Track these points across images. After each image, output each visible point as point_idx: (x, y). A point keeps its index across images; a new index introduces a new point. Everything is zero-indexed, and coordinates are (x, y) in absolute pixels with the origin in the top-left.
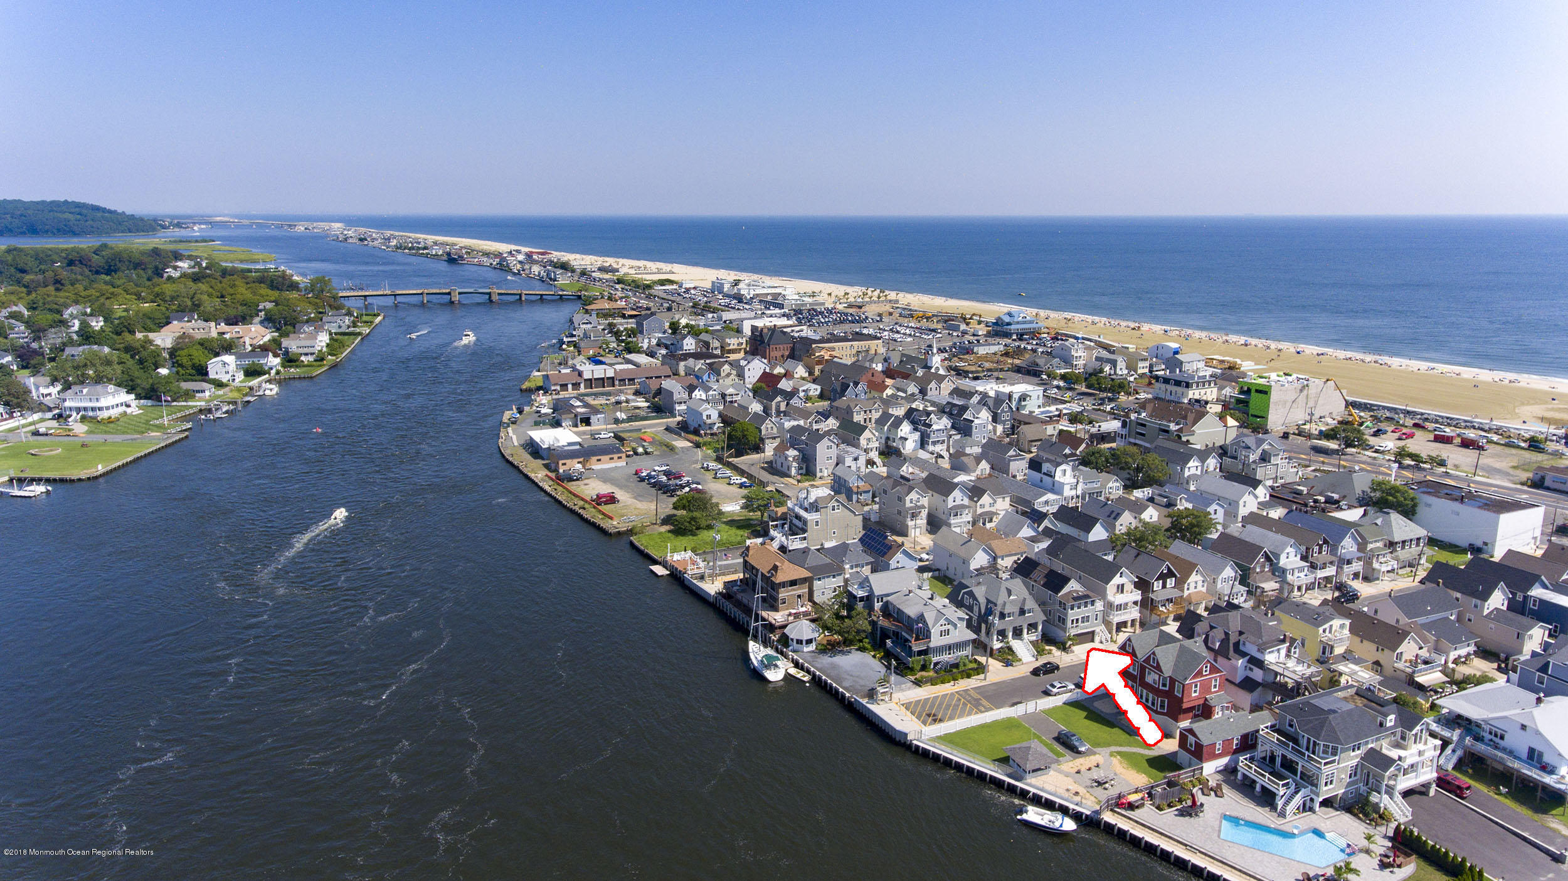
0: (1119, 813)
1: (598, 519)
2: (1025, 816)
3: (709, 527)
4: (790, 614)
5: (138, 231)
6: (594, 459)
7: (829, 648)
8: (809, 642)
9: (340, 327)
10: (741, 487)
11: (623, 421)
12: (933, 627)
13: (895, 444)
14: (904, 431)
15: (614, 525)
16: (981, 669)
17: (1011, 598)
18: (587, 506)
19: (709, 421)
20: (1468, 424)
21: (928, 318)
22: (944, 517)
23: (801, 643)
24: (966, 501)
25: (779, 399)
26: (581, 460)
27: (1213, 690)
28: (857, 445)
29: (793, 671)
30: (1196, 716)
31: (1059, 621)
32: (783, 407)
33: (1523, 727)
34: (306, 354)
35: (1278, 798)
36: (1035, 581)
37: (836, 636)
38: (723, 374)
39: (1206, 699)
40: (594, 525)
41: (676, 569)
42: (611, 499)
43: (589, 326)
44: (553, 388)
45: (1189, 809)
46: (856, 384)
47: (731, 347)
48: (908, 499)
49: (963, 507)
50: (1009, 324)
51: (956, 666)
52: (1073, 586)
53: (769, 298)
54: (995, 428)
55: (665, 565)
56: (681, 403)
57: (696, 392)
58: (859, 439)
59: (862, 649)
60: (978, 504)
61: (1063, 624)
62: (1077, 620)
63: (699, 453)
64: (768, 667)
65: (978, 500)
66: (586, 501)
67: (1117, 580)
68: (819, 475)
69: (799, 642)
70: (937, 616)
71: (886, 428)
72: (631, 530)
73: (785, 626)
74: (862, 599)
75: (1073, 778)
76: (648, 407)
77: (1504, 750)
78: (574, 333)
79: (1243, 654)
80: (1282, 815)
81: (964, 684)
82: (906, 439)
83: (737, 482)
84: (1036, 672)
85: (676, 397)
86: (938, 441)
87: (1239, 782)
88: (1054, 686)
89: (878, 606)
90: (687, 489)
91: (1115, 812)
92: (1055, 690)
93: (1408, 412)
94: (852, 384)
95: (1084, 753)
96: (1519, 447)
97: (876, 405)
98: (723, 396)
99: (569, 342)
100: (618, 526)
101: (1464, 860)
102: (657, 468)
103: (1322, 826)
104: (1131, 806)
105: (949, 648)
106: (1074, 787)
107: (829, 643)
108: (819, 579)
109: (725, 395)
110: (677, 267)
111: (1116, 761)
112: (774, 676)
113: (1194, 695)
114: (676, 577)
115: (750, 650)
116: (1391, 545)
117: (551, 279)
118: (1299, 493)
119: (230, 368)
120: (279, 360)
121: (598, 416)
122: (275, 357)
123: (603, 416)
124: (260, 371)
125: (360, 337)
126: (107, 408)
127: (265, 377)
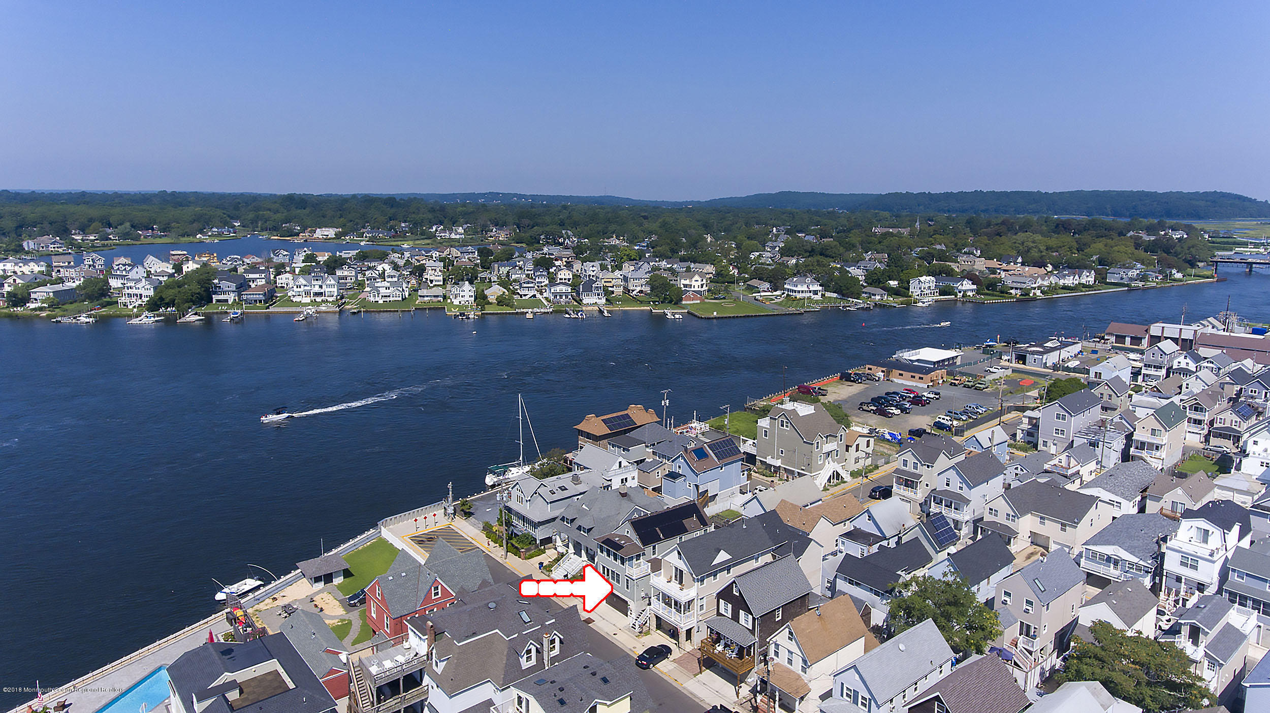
6: (896, 372)
9: (1121, 279)
26: (885, 369)
34: (1016, 289)
44: (1107, 337)
81: (494, 550)
105: (524, 519)
119: (923, 286)
120: (975, 287)
121: (1035, 356)
122: (972, 284)
123: (1041, 357)
124: (949, 293)
125: (1127, 288)
126: (799, 292)
127: (949, 297)
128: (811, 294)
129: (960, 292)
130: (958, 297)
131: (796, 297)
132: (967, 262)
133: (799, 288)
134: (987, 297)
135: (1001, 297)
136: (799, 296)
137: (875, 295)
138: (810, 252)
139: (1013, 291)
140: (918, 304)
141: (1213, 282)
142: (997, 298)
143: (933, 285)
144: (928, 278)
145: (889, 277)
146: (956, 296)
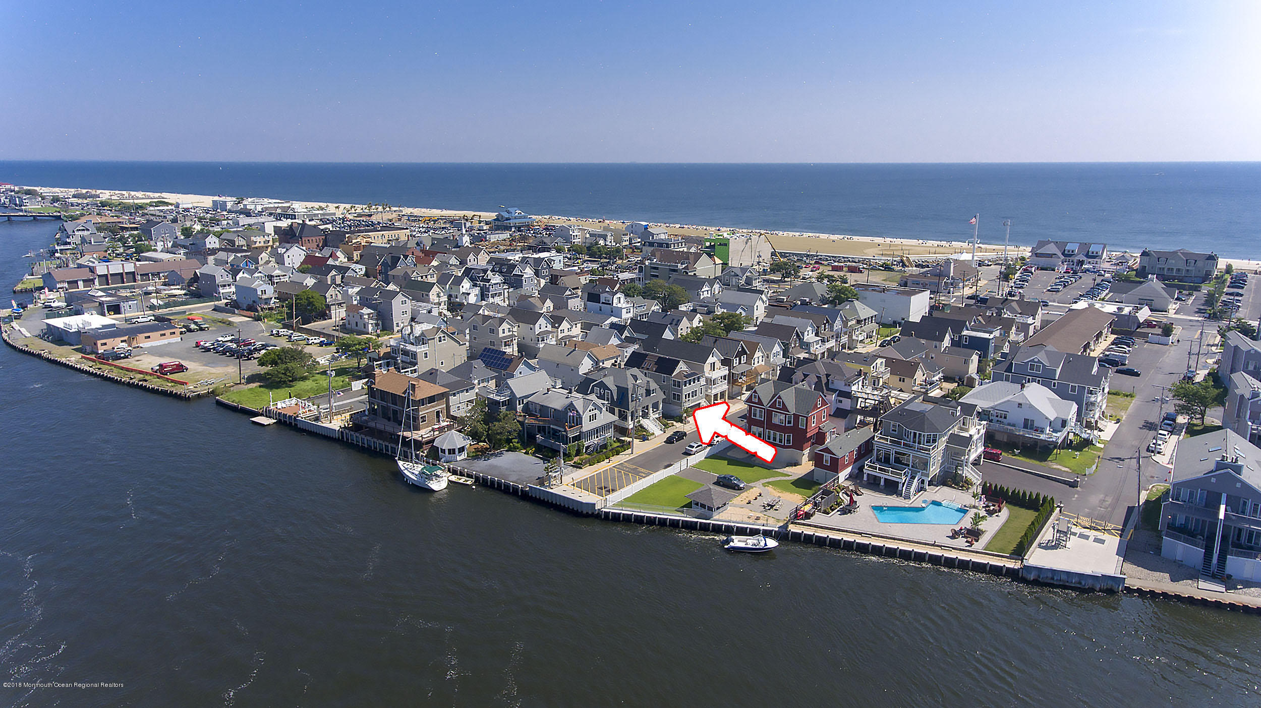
0: (799, 524)
1: (168, 387)
2: (732, 544)
3: (304, 379)
4: (433, 430)
6: (142, 336)
7: (479, 454)
8: (462, 450)
10: (321, 346)
11: (160, 307)
12: (584, 413)
13: (458, 300)
14: (465, 288)
15: (190, 389)
16: (625, 446)
17: (638, 382)
18: (147, 378)
19: (264, 297)
20: (846, 259)
21: (435, 221)
22: (532, 344)
23: (454, 453)
24: (549, 328)
25: (333, 273)
26: (126, 338)
27: (823, 420)
28: (428, 301)
29: (453, 478)
30: (813, 444)
31: (674, 398)
32: (338, 280)
33: (1020, 404)
35: (900, 485)
36: (648, 369)
37: (481, 444)
38: (261, 262)
39: (820, 429)
40: (164, 393)
41: (285, 415)
42: (180, 368)
43: (86, 233)
44: (58, 286)
45: (848, 508)
46: (406, 257)
47: (258, 245)
48: (500, 329)
49: (548, 332)
50: (508, 219)
51: (604, 446)
52: (682, 367)
53: (279, 211)
54: (539, 282)
55: (268, 414)
56: (225, 286)
57: (241, 274)
58: (428, 295)
59: (512, 449)
60: (559, 330)
61: (679, 399)
62: (689, 394)
63: (262, 325)
64: (429, 478)
65: (559, 326)
66: (147, 373)
67: (711, 360)
68: (396, 329)
69: (451, 452)
70: (584, 403)
71: (448, 286)
72: (213, 392)
73: (433, 441)
74: (504, 403)
75: (747, 508)
76: (185, 294)
77: (1009, 424)
78: (68, 240)
79: (834, 391)
80: (907, 497)
81: (616, 460)
82: (469, 294)
83: (316, 341)
84: (669, 441)
85: (219, 280)
86: (496, 294)
87: (866, 483)
88: (693, 447)
89: (519, 408)
90: (263, 352)
91: (796, 523)
92: (694, 449)
93: (808, 255)
94: (402, 257)
95: (744, 488)
96: (881, 270)
97: (431, 271)
98: (270, 277)
99: (61, 250)
100: (196, 390)
101: (1038, 495)
102: (220, 339)
103: (937, 498)
104: (808, 516)
105: (596, 431)
106: (754, 514)
107: (477, 450)
108: (454, 395)
109: (272, 276)
110: (164, 195)
111: (770, 489)
112: (439, 485)
113: (813, 425)
114: (287, 423)
115: (402, 468)
116: (859, 322)
117: (16, 205)
118: (782, 301)
121: (130, 303)
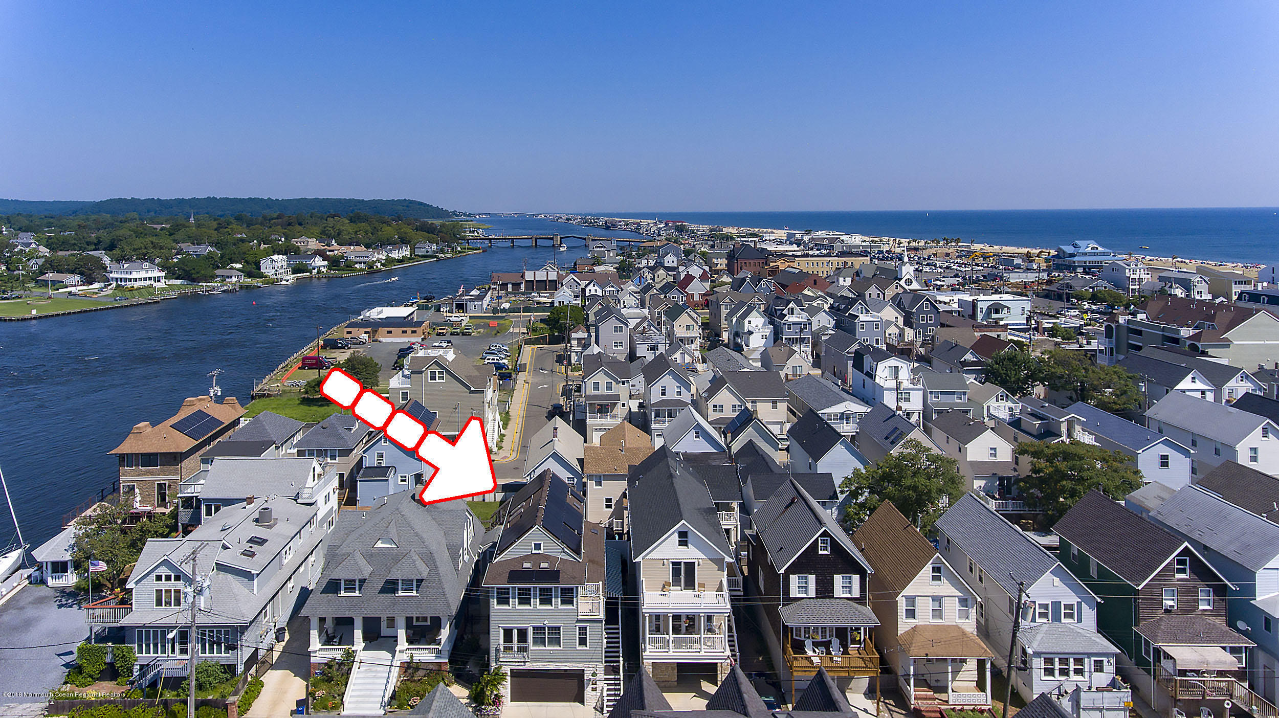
5: (438, 217)
6: (384, 330)
9: (427, 252)
13: (740, 340)
14: (752, 323)
26: (369, 329)
34: (360, 263)
44: (493, 286)
46: (759, 282)
47: (719, 267)
50: (1072, 255)
60: (710, 404)
63: (519, 338)
65: (710, 397)
71: (735, 319)
82: (752, 333)
119: (276, 265)
120: (326, 263)
121: (476, 303)
122: (323, 260)
123: (481, 303)
124: (304, 270)
125: (435, 259)
126: (136, 280)
127: (305, 274)
128: (152, 282)
129: (314, 269)
130: (313, 273)
131: (133, 287)
132: (300, 243)
133: (135, 275)
134: (343, 272)
135: (349, 270)
136: (137, 285)
137: (231, 277)
138: (95, 244)
139: (357, 266)
140: (281, 283)
141: (480, 253)
142: (347, 272)
143: (285, 264)
144: (281, 257)
145: (230, 259)
146: (311, 273)
